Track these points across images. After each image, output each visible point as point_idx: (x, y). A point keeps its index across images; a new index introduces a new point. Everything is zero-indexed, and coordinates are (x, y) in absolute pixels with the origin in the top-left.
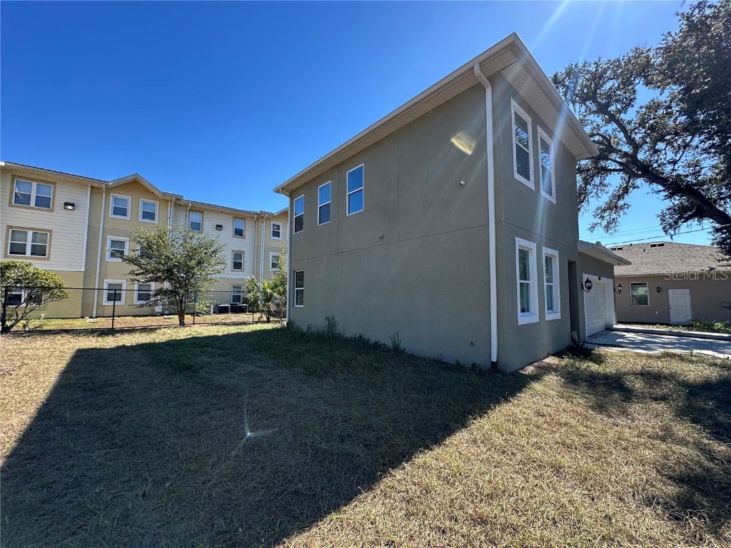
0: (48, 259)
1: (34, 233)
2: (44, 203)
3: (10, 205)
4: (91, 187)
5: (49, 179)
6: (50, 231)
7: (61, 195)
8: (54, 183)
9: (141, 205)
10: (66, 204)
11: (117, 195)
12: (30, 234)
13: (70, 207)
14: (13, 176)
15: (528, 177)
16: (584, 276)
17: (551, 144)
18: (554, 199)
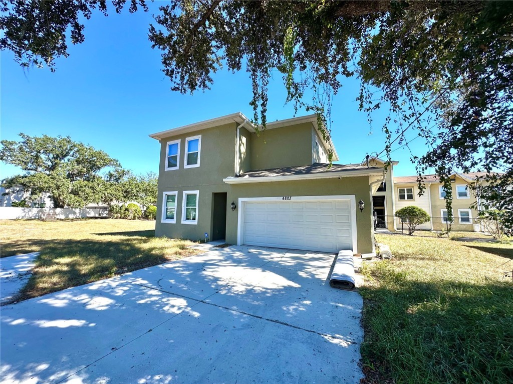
15: (176, 166)
16: (240, 200)
17: (199, 137)
18: (198, 165)
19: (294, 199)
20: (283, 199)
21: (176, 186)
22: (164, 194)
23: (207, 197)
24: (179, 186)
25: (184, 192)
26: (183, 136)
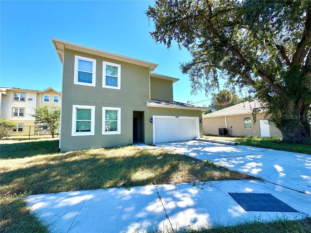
0: (24, 117)
1: (20, 109)
2: (23, 99)
3: (13, 101)
4: (37, 93)
5: (24, 92)
6: (25, 108)
7: (28, 96)
8: (26, 93)
9: (53, 97)
10: (29, 99)
11: (45, 95)
12: (19, 109)
13: (30, 100)
14: (14, 92)
15: (91, 83)
16: (154, 117)
17: (119, 66)
18: (119, 88)
19: (180, 117)
20: (176, 117)
21: (92, 101)
22: (74, 107)
23: (129, 114)
24: (97, 102)
25: (103, 108)
26: (100, 59)
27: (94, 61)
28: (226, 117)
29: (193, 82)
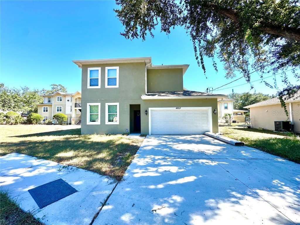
15: (98, 85)
16: (150, 109)
17: (117, 68)
18: (117, 86)
19: (182, 108)
20: (176, 108)
21: (99, 100)
22: (88, 104)
23: (126, 107)
24: (102, 99)
25: (106, 103)
26: (103, 66)
27: (99, 69)
28: (290, 104)
29: (226, 62)
